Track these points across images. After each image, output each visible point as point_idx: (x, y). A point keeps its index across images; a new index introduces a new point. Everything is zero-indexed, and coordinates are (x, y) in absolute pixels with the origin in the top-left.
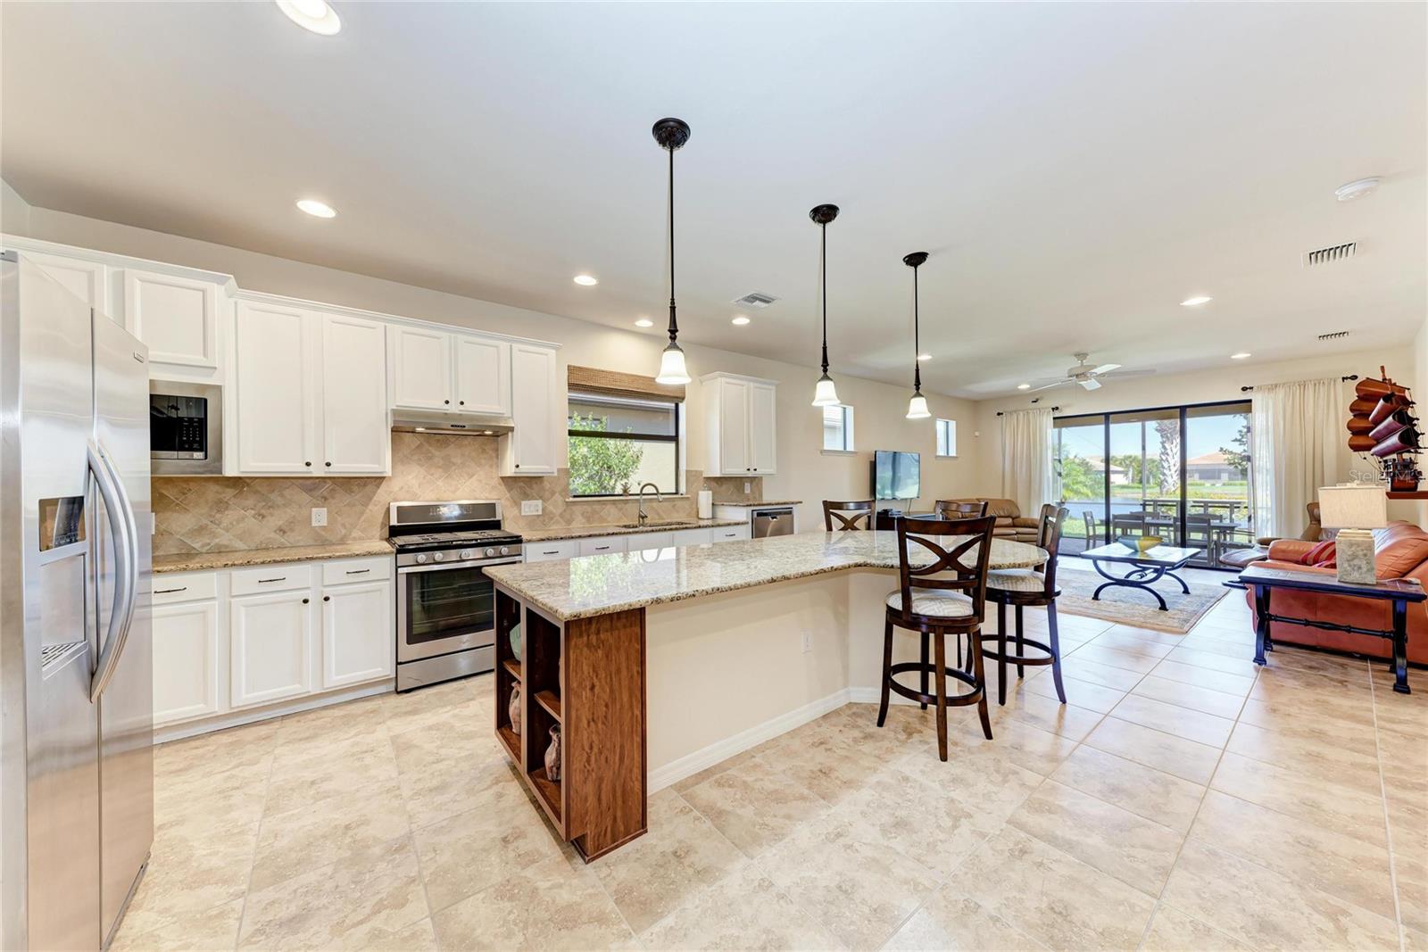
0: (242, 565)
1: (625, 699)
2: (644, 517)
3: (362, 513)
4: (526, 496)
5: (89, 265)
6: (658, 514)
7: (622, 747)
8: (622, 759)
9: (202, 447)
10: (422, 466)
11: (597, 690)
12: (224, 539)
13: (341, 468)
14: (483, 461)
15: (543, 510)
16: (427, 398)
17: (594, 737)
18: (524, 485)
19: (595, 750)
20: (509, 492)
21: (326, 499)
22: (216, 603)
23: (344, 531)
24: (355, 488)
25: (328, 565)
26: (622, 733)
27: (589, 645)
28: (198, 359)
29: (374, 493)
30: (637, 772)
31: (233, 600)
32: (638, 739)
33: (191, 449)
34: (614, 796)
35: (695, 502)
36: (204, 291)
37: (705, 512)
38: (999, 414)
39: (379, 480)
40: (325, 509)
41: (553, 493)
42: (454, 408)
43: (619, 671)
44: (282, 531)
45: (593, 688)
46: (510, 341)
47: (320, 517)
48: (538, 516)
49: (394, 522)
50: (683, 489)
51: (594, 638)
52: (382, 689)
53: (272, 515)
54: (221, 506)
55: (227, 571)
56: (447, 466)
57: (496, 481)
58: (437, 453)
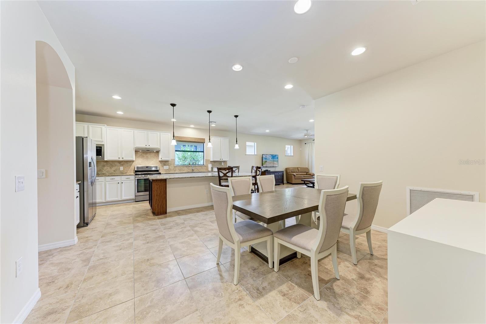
0: (107, 176)
1: (163, 193)
2: (193, 170)
3: (130, 168)
4: (165, 165)
5: (84, 125)
6: (198, 169)
7: (162, 201)
8: (162, 202)
9: (101, 155)
10: (142, 158)
11: (158, 191)
12: (104, 172)
13: (126, 159)
14: (155, 157)
15: (169, 168)
16: (142, 145)
17: (157, 198)
18: (164, 163)
19: (157, 200)
20: (161, 164)
21: (123, 165)
22: (103, 182)
23: (126, 171)
24: (128, 163)
25: (123, 177)
26: (162, 198)
27: (156, 184)
28: (100, 140)
29: (132, 164)
30: (165, 205)
31: (106, 182)
32: (165, 200)
33: (99, 156)
34: (161, 207)
35: (207, 167)
36: (101, 128)
37: (210, 169)
38: (305, 144)
39: (133, 161)
40: (123, 167)
41: (171, 164)
42: (148, 147)
43: (162, 189)
44: (115, 171)
45: (157, 191)
46: (160, 132)
47: (122, 168)
48: (168, 169)
49: (136, 170)
50: (205, 164)
51: (157, 184)
52: (133, 201)
53: (113, 168)
54: (104, 166)
55: (106, 177)
56: (147, 158)
57: (158, 162)
58: (145, 156)
